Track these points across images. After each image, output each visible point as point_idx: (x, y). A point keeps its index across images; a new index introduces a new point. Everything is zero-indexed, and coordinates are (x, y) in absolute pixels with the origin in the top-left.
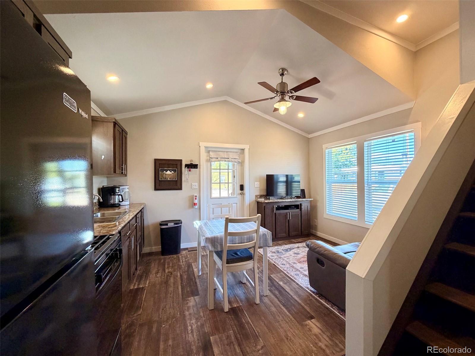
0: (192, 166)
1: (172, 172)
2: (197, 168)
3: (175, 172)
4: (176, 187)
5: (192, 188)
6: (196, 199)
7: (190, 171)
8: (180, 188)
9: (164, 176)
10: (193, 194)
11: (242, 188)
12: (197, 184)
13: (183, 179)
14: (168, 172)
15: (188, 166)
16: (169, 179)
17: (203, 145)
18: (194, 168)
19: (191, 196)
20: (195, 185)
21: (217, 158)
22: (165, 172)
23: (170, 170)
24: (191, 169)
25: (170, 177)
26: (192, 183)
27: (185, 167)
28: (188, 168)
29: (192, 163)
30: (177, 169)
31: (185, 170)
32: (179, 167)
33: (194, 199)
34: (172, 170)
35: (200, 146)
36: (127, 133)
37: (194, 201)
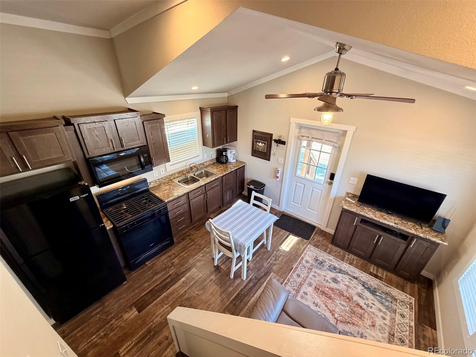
0: (280, 142)
1: (263, 144)
3: (265, 145)
4: (266, 158)
5: (278, 162)
6: (278, 173)
8: (268, 159)
9: (257, 147)
11: (332, 177)
12: (283, 159)
13: (272, 152)
14: (260, 144)
15: (276, 141)
16: (260, 150)
17: (294, 121)
20: (281, 160)
21: (308, 137)
22: (258, 143)
23: (261, 142)
24: (279, 145)
25: (261, 148)
26: (279, 158)
27: (274, 142)
28: (276, 143)
29: (281, 139)
30: (266, 143)
31: (274, 145)
32: (269, 141)
35: (290, 122)
36: (237, 107)
37: (276, 174)
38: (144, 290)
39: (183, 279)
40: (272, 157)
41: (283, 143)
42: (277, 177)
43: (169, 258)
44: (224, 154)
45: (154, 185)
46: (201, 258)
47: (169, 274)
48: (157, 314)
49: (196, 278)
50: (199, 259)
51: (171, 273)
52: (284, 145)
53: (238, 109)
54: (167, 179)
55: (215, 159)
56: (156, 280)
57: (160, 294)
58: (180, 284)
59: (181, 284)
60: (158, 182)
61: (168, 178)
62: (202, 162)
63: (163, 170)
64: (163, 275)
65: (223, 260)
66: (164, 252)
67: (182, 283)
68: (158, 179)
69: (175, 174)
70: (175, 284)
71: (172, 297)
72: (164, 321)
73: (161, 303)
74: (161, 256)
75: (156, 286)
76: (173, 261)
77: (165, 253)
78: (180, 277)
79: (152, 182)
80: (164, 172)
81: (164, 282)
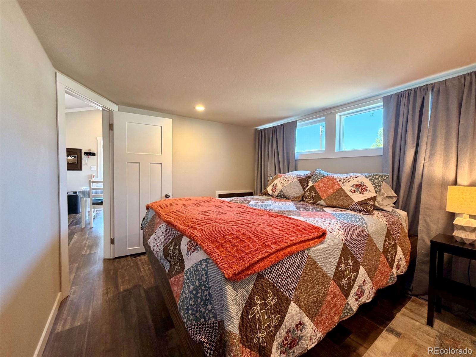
0: (90, 154)
2: (95, 155)
3: (75, 158)
4: (76, 169)
5: (90, 170)
6: (94, 177)
7: (89, 157)
8: (80, 169)
10: (91, 174)
12: (95, 167)
13: (83, 162)
14: (70, 158)
15: (86, 154)
16: (70, 163)
18: (92, 155)
19: (90, 175)
23: (71, 156)
24: (90, 156)
25: (71, 161)
26: (91, 166)
27: (85, 154)
29: (90, 151)
30: (77, 156)
31: (84, 157)
32: (79, 154)
33: (93, 177)
34: (73, 156)
35: (97, 140)
40: (83, 167)
41: (94, 154)
52: (94, 156)
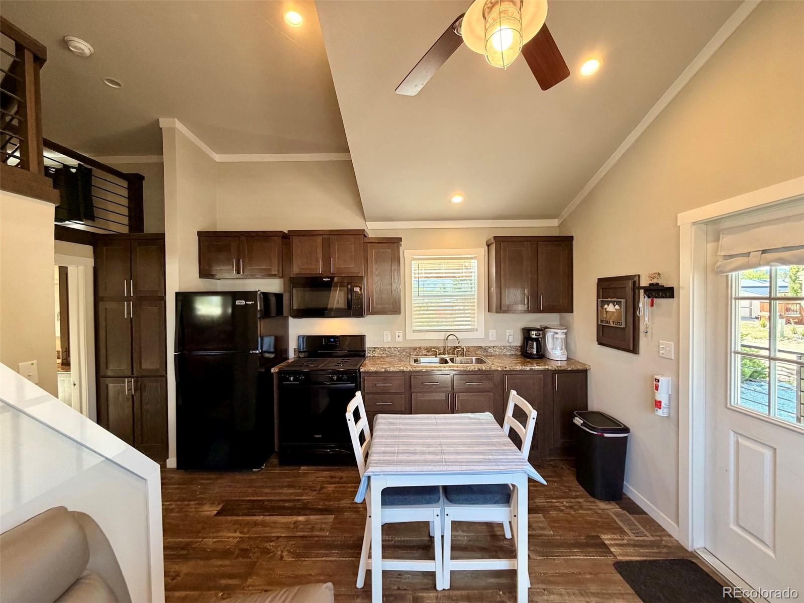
0: (657, 291)
1: (617, 307)
2: (672, 298)
3: (620, 307)
5: (660, 355)
6: (657, 388)
7: (652, 305)
8: (634, 349)
9: (605, 316)
12: (671, 345)
14: (611, 308)
15: (648, 291)
16: (612, 324)
17: (692, 218)
18: (663, 297)
20: (667, 348)
21: (748, 254)
23: (613, 303)
25: (613, 318)
26: (660, 341)
27: (644, 294)
28: (649, 297)
29: (655, 281)
30: (624, 300)
34: (617, 303)
36: (571, 238)
37: (654, 394)
38: (256, 494)
39: (301, 518)
40: (643, 342)
41: (668, 292)
42: (658, 404)
43: (329, 479)
44: (534, 336)
45: (380, 354)
46: (361, 509)
47: (301, 498)
48: (220, 534)
49: (318, 531)
50: (360, 508)
51: (304, 498)
53: (574, 242)
54: (404, 353)
55: (519, 348)
56: (280, 494)
57: (256, 514)
58: (290, 520)
59: (290, 522)
60: (388, 352)
61: (406, 353)
62: (483, 345)
63: (401, 335)
64: (292, 494)
65: (389, 541)
66: (336, 467)
67: (293, 522)
68: (389, 348)
69: (420, 348)
70: (285, 517)
71: (260, 528)
72: (209, 550)
73: (241, 525)
74: (324, 470)
75: (269, 501)
76: (325, 486)
77: (336, 469)
78: (302, 513)
79: (378, 348)
80: (401, 339)
81: (281, 503)
